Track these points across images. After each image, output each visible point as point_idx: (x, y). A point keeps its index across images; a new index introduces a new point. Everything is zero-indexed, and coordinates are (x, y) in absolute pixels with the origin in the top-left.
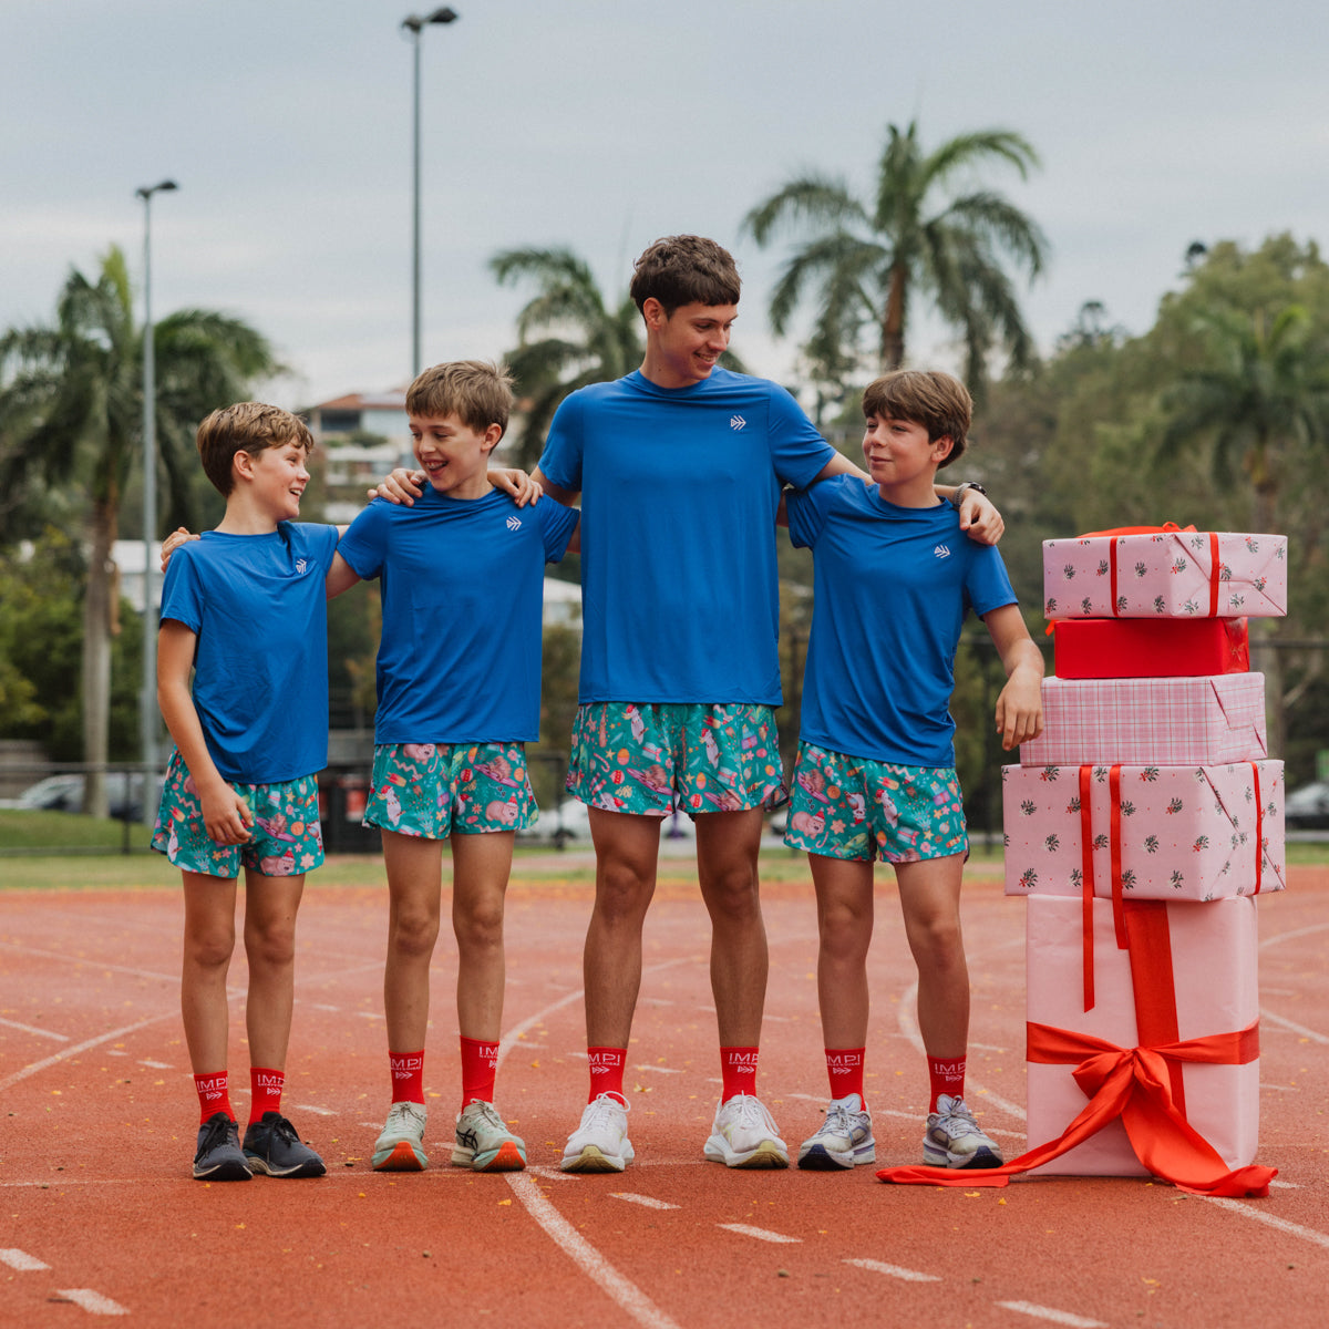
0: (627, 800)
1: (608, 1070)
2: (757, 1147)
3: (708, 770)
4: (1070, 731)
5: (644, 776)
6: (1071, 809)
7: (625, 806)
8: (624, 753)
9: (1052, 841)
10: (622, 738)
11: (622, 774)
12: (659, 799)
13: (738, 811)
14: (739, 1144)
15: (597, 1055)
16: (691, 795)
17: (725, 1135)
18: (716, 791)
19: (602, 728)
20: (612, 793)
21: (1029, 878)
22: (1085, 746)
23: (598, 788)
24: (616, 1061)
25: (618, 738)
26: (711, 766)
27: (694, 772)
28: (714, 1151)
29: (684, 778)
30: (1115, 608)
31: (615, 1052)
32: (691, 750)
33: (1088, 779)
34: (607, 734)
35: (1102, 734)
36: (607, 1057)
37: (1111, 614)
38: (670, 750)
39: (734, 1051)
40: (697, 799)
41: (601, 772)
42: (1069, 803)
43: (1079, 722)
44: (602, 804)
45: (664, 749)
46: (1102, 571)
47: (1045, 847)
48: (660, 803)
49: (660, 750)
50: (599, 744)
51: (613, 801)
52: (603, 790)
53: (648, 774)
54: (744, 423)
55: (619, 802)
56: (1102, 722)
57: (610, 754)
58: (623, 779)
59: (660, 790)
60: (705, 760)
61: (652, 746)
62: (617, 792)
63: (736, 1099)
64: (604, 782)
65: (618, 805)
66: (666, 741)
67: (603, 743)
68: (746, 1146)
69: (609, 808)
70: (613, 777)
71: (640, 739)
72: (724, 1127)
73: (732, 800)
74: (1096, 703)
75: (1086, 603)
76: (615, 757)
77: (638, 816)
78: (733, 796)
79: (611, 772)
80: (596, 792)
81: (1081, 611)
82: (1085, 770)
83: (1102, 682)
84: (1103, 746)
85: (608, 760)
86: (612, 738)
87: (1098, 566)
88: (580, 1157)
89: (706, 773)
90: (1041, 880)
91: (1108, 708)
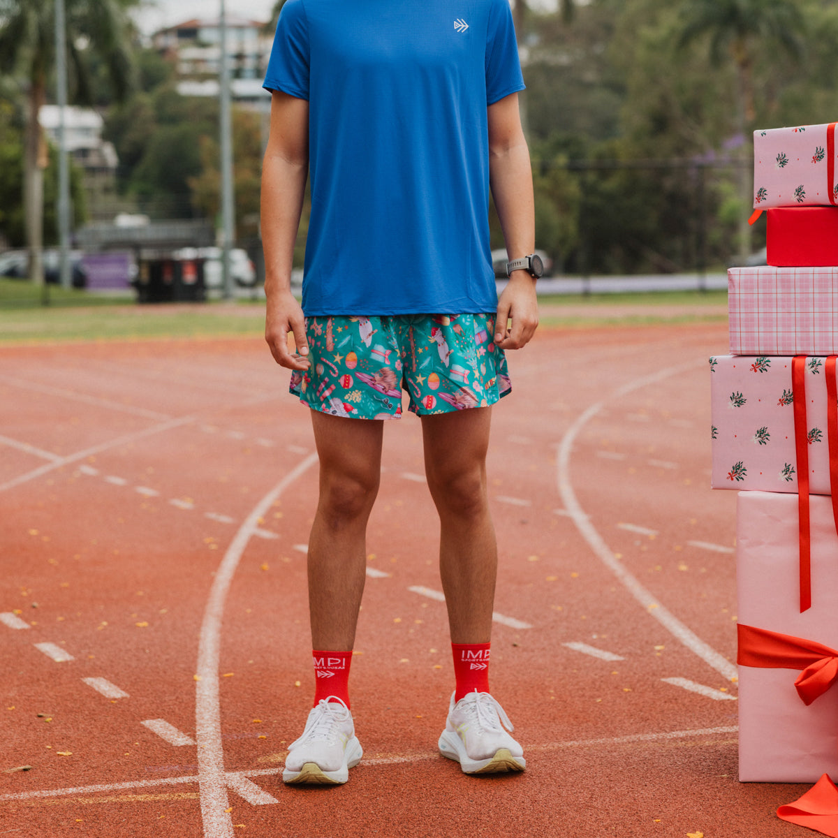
0: (357, 405)
1: (333, 674)
2: (492, 756)
3: (441, 369)
4: (783, 319)
5: (373, 380)
6: (782, 402)
7: (355, 411)
8: (352, 357)
9: (762, 434)
10: (350, 341)
11: (351, 378)
12: (390, 402)
13: (474, 408)
14: (474, 750)
15: (322, 659)
16: (423, 396)
17: (460, 734)
18: (450, 390)
19: (329, 331)
20: (342, 397)
21: (737, 471)
22: (799, 335)
23: (327, 393)
24: (341, 664)
25: (345, 342)
26: (443, 365)
27: (425, 373)
28: (448, 749)
29: (415, 380)
30: (831, 196)
31: (340, 655)
32: (420, 350)
33: (802, 370)
34: (334, 338)
35: (817, 322)
36: (332, 661)
37: (827, 201)
38: (398, 350)
39: (467, 648)
40: (430, 400)
41: (330, 376)
42: (780, 395)
43: (793, 310)
44: (331, 410)
45: (393, 350)
46: (817, 158)
47: (756, 440)
48: (390, 406)
49: (388, 352)
50: (326, 348)
51: (342, 406)
52: (332, 396)
53: (377, 377)
54: (467, 26)
55: (349, 407)
56: (817, 309)
57: (338, 358)
58: (352, 383)
59: (391, 393)
60: (437, 360)
61: (380, 348)
62: (346, 397)
63: (470, 697)
64: (333, 387)
65: (347, 410)
66: (394, 342)
67: (330, 348)
68: (481, 754)
69: (338, 414)
70: (342, 381)
71: (368, 342)
72: (458, 726)
73: (468, 398)
74: (811, 290)
75: (799, 191)
76: (343, 361)
77: (369, 420)
78: (468, 394)
79: (339, 377)
80: (325, 398)
81: (794, 199)
82: (798, 361)
83: (817, 269)
84: (817, 335)
85: (336, 364)
86: (340, 341)
87: (813, 153)
88: (299, 774)
89: (440, 373)
90: (751, 475)
91: (823, 296)
